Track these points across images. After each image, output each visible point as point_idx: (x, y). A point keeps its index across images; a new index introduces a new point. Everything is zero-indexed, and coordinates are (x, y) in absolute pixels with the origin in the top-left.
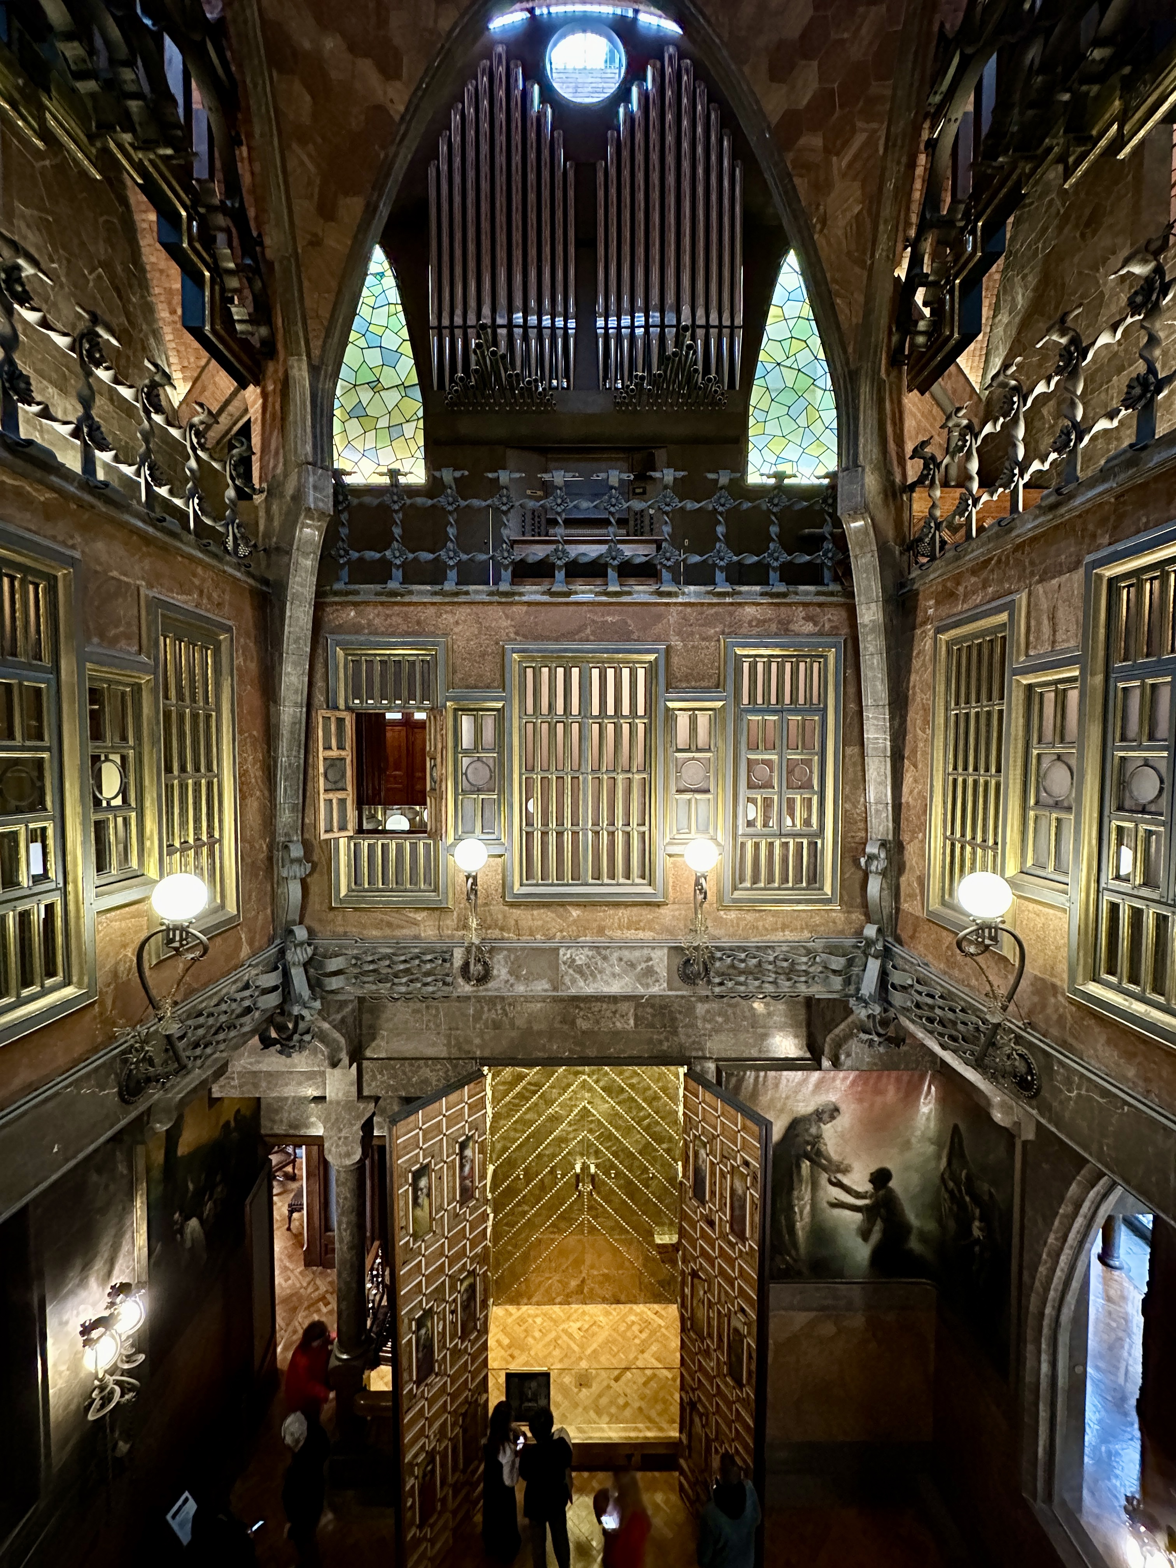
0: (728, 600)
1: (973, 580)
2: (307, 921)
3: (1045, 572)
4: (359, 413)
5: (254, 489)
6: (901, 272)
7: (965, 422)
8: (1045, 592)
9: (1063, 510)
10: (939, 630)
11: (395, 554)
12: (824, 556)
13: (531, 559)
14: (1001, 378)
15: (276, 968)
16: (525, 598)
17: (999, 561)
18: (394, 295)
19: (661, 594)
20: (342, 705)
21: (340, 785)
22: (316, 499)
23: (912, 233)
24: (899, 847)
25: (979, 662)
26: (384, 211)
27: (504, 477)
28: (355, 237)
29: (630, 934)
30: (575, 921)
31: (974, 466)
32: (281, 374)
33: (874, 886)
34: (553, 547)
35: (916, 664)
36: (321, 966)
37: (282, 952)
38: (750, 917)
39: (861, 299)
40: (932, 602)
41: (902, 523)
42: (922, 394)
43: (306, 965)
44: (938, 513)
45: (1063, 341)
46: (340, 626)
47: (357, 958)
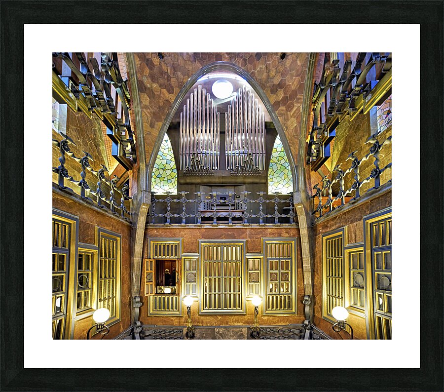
0: (264, 227)
1: (332, 222)
2: (140, 320)
3: (352, 221)
4: (159, 176)
5: (129, 197)
6: (308, 141)
7: (328, 180)
8: (353, 227)
9: (356, 204)
10: (323, 236)
11: (168, 215)
12: (290, 215)
13: (206, 216)
14: (337, 168)
15: (131, 334)
16: (205, 227)
17: (339, 217)
18: (170, 146)
19: (244, 226)
20: (152, 258)
21: (150, 281)
22: (146, 200)
23: (310, 131)
24: (314, 297)
25: (335, 245)
26: (168, 125)
27: (199, 193)
28: (160, 132)
29: (236, 324)
30: (219, 320)
31: (331, 191)
32: (138, 167)
33: (307, 309)
34: (213, 213)
35: (317, 245)
36: (144, 333)
37: (133, 329)
38: (271, 318)
39: (298, 148)
40: (321, 228)
41: (312, 206)
42: (315, 172)
43: (140, 333)
44: (321, 204)
45: (353, 159)
46: (152, 235)
47: (155, 331)
